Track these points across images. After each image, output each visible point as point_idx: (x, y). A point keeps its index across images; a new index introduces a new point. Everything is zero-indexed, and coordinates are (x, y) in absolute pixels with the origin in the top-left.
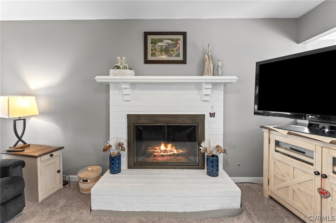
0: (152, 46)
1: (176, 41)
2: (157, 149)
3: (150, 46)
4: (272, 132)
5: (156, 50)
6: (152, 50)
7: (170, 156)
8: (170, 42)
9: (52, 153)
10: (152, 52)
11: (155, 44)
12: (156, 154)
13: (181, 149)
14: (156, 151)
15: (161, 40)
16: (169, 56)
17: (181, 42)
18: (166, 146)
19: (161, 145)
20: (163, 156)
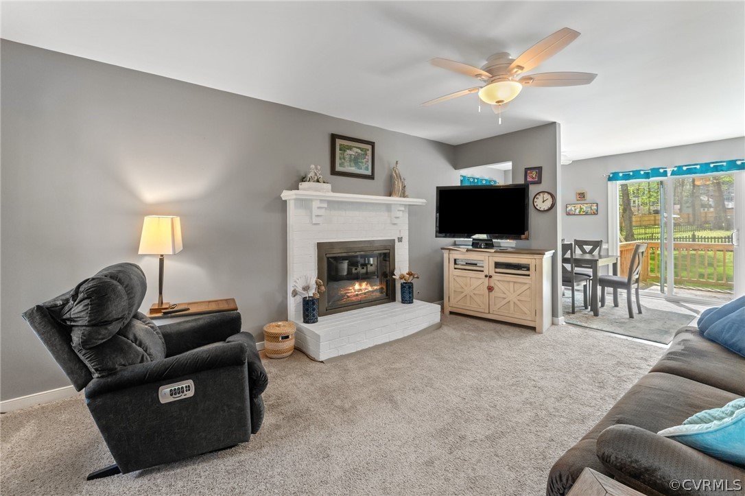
0: (341, 154)
1: (365, 151)
2: (351, 289)
3: (338, 152)
4: (452, 252)
5: (344, 160)
6: (340, 159)
7: (365, 293)
8: (359, 151)
10: (341, 161)
11: (344, 151)
12: (349, 295)
13: (375, 285)
14: (350, 292)
15: (350, 148)
16: (358, 169)
17: (369, 153)
18: (360, 285)
20: (357, 295)
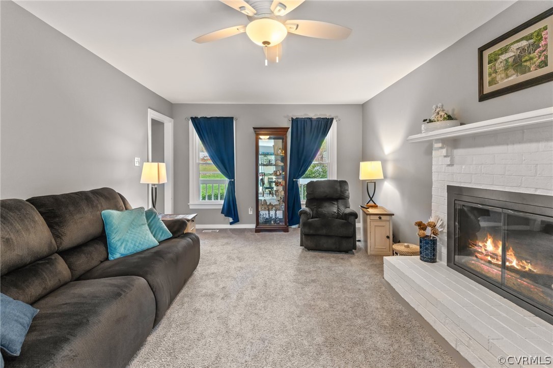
0: (491, 68)
1: (538, 35)
2: (481, 247)
3: (486, 68)
5: (496, 72)
6: (490, 75)
8: (524, 43)
9: (381, 216)
10: (491, 77)
11: (496, 60)
12: (479, 256)
13: (530, 260)
14: (480, 250)
19: (487, 240)
